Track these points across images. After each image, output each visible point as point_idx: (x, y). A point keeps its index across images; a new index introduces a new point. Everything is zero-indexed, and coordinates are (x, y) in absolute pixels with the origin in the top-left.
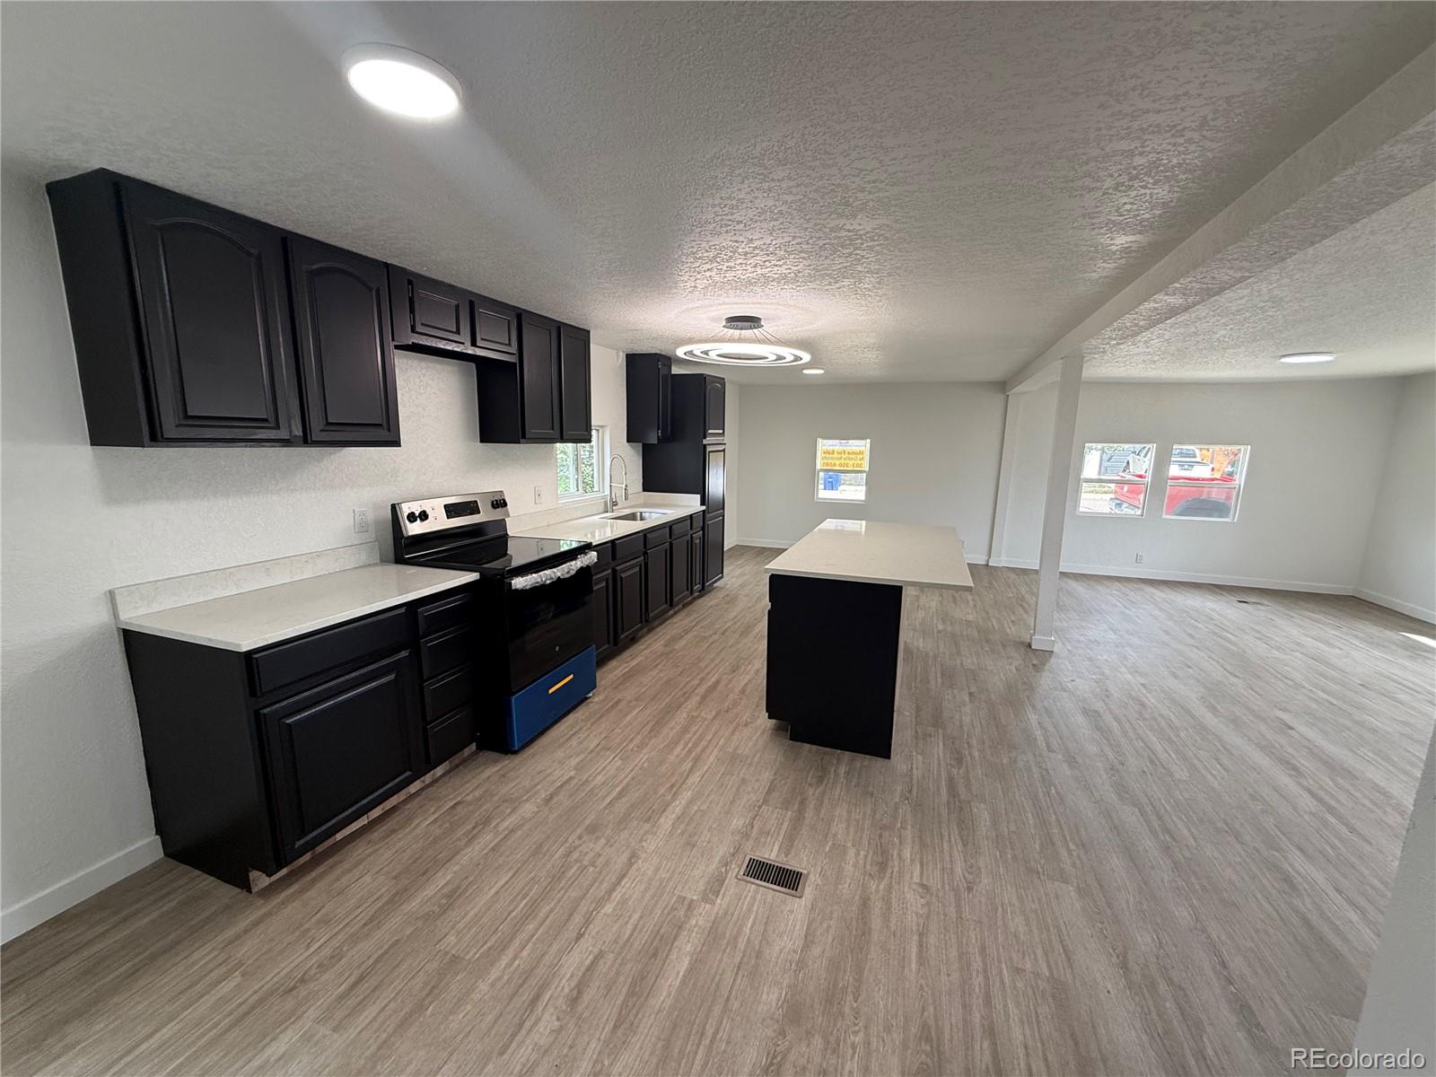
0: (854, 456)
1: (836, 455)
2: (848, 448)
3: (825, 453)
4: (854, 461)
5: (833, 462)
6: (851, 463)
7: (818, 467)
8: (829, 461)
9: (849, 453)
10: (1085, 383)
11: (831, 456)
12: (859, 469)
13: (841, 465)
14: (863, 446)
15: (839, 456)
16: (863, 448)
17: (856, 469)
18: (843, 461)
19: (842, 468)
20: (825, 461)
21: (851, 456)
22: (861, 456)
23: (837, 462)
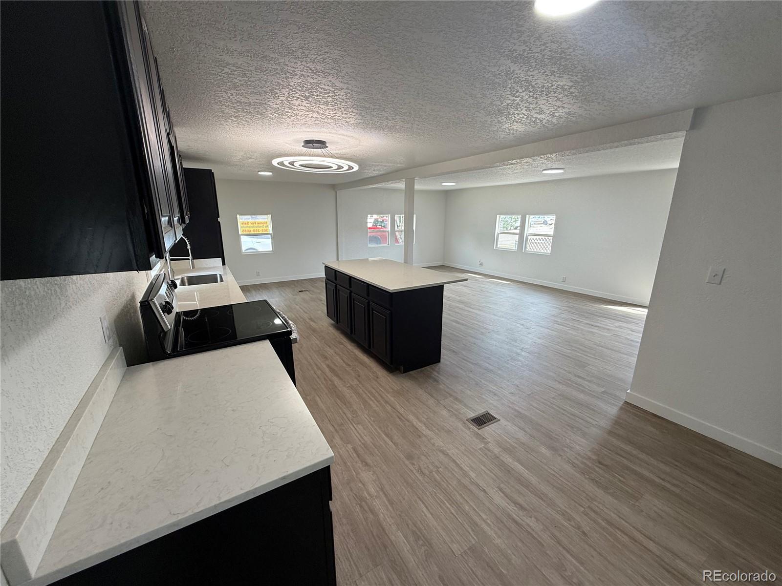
0: (262, 225)
1: (250, 225)
2: (257, 220)
3: (242, 224)
4: (262, 228)
5: (249, 229)
6: (261, 229)
7: (240, 233)
8: (246, 229)
9: (258, 223)
10: (417, 191)
11: (247, 225)
12: (266, 232)
13: (254, 231)
14: (267, 219)
15: (252, 225)
16: (266, 220)
17: (264, 232)
18: (255, 229)
19: (255, 233)
20: (244, 229)
21: (260, 225)
22: (266, 225)
23: (252, 229)
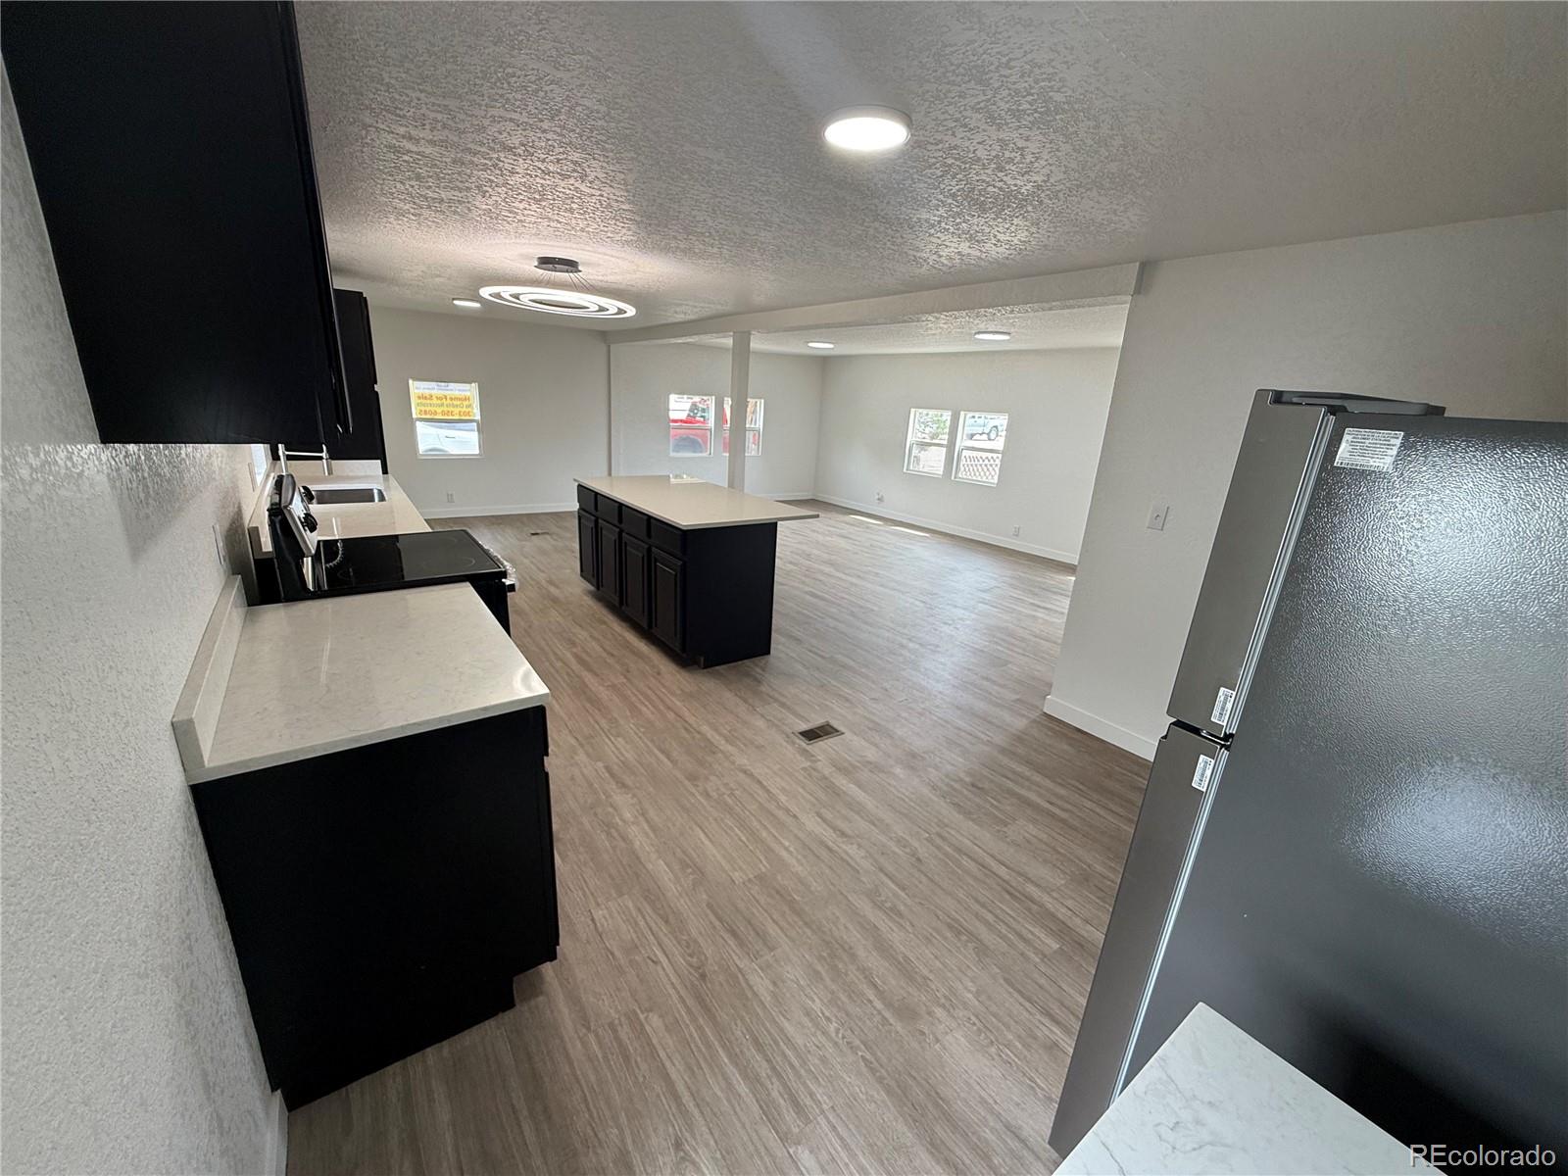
0: (459, 403)
1: (435, 401)
2: (449, 392)
3: (419, 398)
4: (459, 409)
5: (433, 409)
6: (456, 410)
7: (414, 416)
8: (428, 409)
9: (451, 399)
11: (428, 401)
12: (467, 418)
13: (443, 413)
14: (471, 391)
15: (439, 402)
16: (468, 394)
17: (463, 418)
18: (445, 409)
19: (446, 417)
20: (423, 408)
21: (455, 403)
22: (467, 403)
23: (439, 410)
